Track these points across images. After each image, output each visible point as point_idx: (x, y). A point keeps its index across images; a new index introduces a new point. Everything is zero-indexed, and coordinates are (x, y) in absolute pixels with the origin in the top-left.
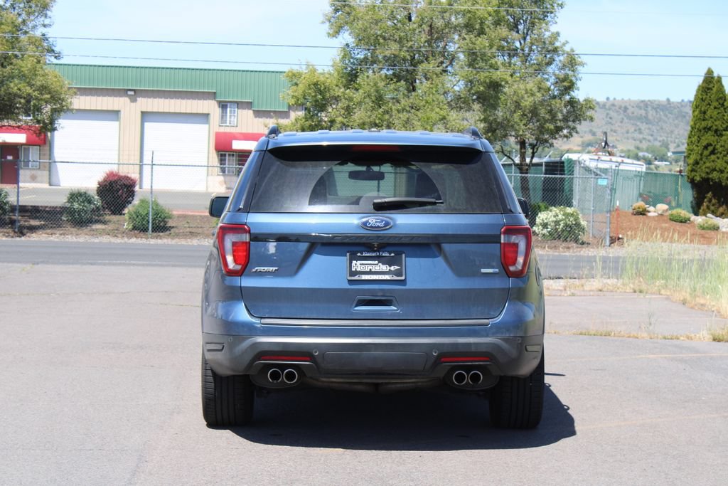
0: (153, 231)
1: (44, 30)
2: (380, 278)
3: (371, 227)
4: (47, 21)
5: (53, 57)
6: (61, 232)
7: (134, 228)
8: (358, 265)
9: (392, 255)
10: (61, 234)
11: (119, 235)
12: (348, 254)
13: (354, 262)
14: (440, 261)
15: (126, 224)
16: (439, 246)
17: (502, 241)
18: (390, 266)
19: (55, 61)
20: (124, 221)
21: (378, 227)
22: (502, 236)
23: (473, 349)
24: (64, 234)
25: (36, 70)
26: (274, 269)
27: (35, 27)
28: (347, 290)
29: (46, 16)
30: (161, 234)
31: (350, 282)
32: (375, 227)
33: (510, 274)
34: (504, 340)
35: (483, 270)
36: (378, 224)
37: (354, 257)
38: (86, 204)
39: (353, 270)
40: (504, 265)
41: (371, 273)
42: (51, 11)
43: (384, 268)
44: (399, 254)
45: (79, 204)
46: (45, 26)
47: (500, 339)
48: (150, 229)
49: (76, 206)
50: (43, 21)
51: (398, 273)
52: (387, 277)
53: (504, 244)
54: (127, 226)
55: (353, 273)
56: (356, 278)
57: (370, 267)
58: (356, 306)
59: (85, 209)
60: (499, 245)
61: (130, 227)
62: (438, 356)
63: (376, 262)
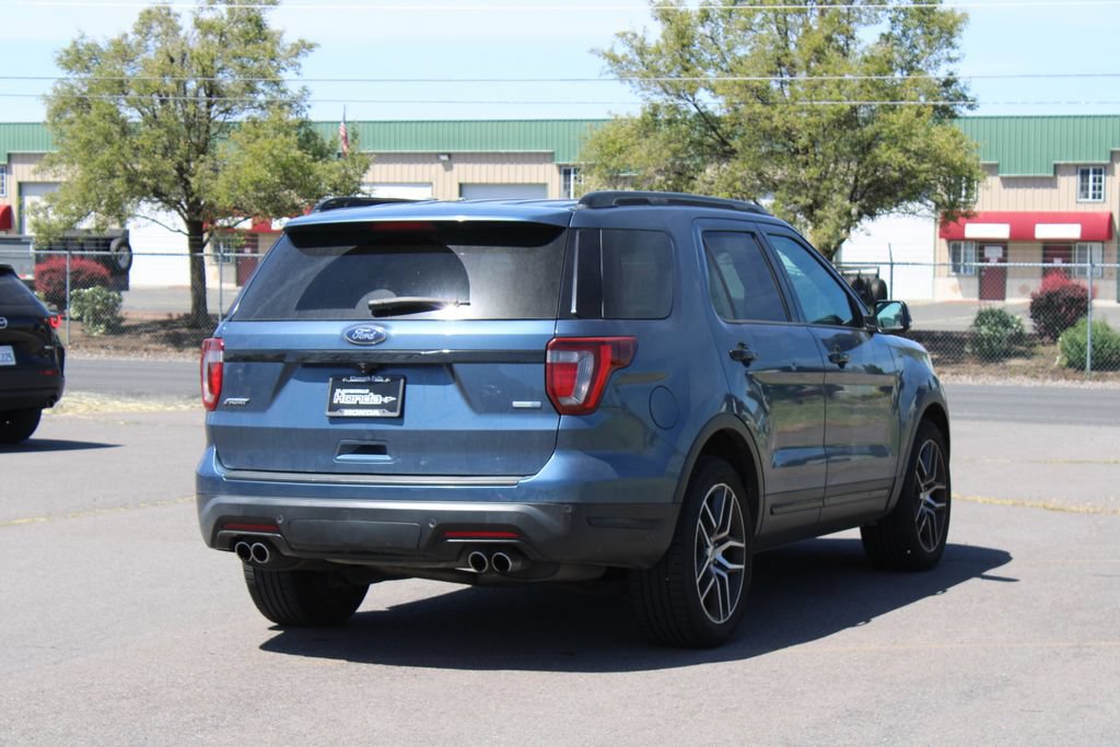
0: (1092, 369)
1: (952, 67)
2: (368, 414)
3: (358, 340)
4: (954, 53)
5: (965, 107)
6: (953, 371)
7: (1071, 364)
8: (342, 396)
9: (387, 380)
10: (953, 374)
11: (1041, 376)
12: (331, 380)
13: (338, 391)
14: (451, 391)
15: (1058, 358)
16: (450, 366)
17: (548, 361)
18: (383, 396)
19: (969, 113)
20: (1055, 354)
21: (367, 340)
22: (549, 353)
23: (488, 520)
24: (957, 374)
25: (912, 128)
26: (246, 400)
27: (937, 63)
28: (328, 430)
29: (950, 44)
30: (1111, 373)
31: (333, 420)
32: (363, 340)
33: (560, 410)
34: (539, 507)
35: (516, 404)
36: (366, 336)
37: (338, 384)
38: (1000, 328)
39: (335, 401)
40: (551, 397)
41: (358, 406)
42: (961, 37)
43: (376, 399)
44: (395, 379)
45: (989, 328)
46: (950, 60)
47: (534, 506)
48: (1088, 365)
49: (984, 330)
50: (948, 53)
51: (391, 407)
52: (376, 413)
53: (552, 364)
54: (1059, 360)
55: (334, 407)
56: (337, 414)
57: (358, 398)
58: (339, 455)
59: (998, 335)
60: (543, 366)
61: (1064, 363)
62: (435, 529)
63: (367, 391)
